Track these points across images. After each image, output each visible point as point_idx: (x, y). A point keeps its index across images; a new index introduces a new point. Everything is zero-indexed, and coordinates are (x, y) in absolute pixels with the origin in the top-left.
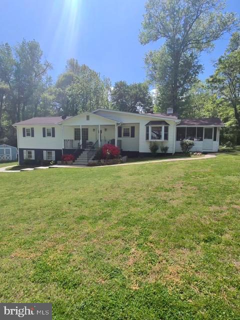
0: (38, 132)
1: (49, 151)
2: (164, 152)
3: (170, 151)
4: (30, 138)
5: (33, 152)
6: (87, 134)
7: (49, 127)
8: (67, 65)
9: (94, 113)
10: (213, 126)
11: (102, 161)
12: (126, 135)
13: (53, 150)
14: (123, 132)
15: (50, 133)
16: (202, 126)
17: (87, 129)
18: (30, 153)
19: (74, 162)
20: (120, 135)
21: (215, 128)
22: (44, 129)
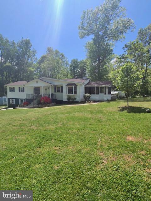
0: (17, 90)
1: (22, 100)
2: (73, 101)
3: (77, 100)
4: (13, 92)
5: (14, 100)
6: (40, 91)
7: (22, 87)
8: (47, 50)
9: (40, 80)
10: (104, 86)
11: (40, 105)
12: (59, 91)
13: (24, 99)
14: (57, 90)
15: (22, 90)
16: (99, 86)
17: (40, 88)
18: (13, 101)
19: (27, 106)
20: (55, 92)
21: (105, 87)
22: (19, 88)
